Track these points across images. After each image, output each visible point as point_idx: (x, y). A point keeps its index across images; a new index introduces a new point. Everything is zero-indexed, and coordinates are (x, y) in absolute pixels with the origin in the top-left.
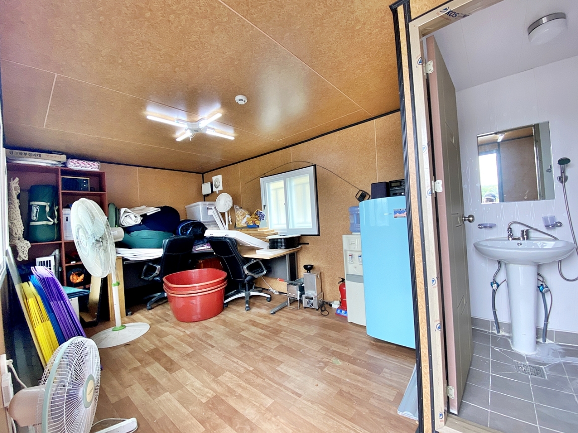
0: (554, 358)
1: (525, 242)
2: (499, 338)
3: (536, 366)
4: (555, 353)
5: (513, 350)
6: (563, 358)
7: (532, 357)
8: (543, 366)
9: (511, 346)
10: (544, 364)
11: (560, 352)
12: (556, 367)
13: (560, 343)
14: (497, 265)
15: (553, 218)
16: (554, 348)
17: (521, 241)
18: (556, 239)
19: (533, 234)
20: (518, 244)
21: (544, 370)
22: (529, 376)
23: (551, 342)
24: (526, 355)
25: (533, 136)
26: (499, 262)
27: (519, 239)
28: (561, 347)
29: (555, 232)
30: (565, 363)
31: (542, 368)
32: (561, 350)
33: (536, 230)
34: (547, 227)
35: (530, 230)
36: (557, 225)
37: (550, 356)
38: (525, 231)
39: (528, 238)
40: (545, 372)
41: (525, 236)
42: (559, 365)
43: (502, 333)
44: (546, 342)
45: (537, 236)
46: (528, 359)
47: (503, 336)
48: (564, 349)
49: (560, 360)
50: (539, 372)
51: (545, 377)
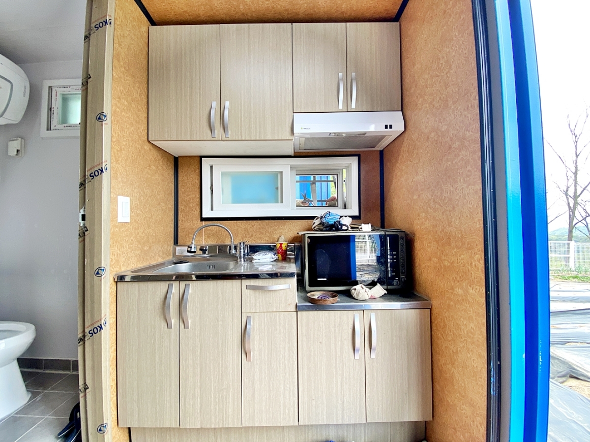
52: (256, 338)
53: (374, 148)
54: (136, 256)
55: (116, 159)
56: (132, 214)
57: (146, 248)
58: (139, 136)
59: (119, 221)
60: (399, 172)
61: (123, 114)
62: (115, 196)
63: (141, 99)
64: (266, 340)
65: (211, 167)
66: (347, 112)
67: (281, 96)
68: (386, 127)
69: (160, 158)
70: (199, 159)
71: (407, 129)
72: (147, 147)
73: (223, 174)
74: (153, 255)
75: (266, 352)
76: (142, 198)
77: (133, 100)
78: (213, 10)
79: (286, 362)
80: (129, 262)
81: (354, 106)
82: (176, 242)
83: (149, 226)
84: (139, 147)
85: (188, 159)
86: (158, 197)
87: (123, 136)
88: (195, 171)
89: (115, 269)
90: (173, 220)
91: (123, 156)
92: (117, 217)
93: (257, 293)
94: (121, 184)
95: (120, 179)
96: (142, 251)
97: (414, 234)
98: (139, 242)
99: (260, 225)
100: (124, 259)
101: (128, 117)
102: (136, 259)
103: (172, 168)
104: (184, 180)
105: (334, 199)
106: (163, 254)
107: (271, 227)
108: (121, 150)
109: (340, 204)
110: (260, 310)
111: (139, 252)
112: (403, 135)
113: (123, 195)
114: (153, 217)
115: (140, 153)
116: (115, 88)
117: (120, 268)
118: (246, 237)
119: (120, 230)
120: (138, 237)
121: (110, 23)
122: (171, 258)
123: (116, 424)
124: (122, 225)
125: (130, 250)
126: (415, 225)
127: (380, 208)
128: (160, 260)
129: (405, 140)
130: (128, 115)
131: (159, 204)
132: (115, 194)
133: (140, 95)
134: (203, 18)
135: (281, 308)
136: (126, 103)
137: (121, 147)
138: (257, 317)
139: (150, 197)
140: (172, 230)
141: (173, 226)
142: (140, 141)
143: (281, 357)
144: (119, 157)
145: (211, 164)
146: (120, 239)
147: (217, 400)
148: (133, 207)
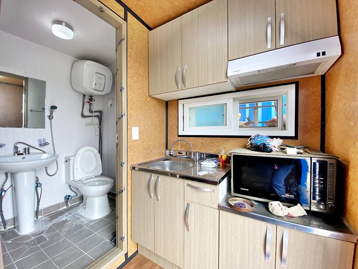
0: (46, 225)
1: (27, 156)
2: (6, 233)
3: (39, 236)
4: (46, 222)
5: (20, 235)
6: (51, 223)
7: (34, 232)
8: (43, 233)
9: (18, 233)
10: (42, 233)
11: (48, 220)
12: (50, 230)
13: (46, 215)
14: (4, 177)
15: (44, 140)
16: (44, 219)
17: (24, 156)
18: (44, 152)
19: (31, 150)
20: (22, 158)
21: (44, 236)
22: (38, 245)
23: (41, 217)
24: (30, 233)
25: (22, 86)
26: (6, 174)
27: (22, 154)
28: (47, 217)
29: (44, 149)
30: (53, 225)
31: (42, 235)
32: (48, 219)
33: (34, 147)
34: (41, 145)
35: (30, 148)
36: (46, 144)
37: (44, 225)
38: (27, 148)
39: (29, 153)
40: (45, 237)
41: (27, 152)
42: (51, 227)
43: (8, 227)
44: (39, 218)
45: (33, 152)
46: (33, 235)
47: (9, 229)
48: (49, 217)
49: (50, 224)
50: (42, 239)
51: (47, 240)
52: (192, 218)
53: (313, 74)
54: (143, 156)
55: (131, 108)
56: (140, 135)
57: (148, 152)
58: (143, 94)
59: (133, 139)
60: (338, 97)
61: (134, 85)
62: (130, 127)
63: (144, 74)
64: (198, 222)
65: (183, 105)
66: (276, 49)
67: (219, 51)
68: (318, 55)
69: (157, 104)
70: (177, 101)
71: (345, 52)
72: (149, 99)
73: (190, 109)
74: (153, 155)
75: (198, 230)
76: (146, 127)
77: (140, 76)
78: (177, 9)
79: (211, 241)
80: (139, 159)
81: (282, 42)
82: (167, 148)
83: (150, 141)
84: (144, 100)
85: (172, 101)
86: (156, 125)
87: (135, 96)
88: (175, 108)
89: (131, 163)
90: (165, 136)
91: (135, 106)
92: (132, 138)
93: (193, 190)
94: (134, 121)
95: (133, 118)
96: (146, 154)
97: (348, 162)
98: (144, 149)
99: (210, 140)
100: (136, 158)
101: (137, 86)
102: (142, 157)
103: (164, 107)
104: (170, 114)
105: (274, 121)
106: (159, 155)
107: (218, 142)
108: (134, 103)
109: (280, 124)
110: (195, 201)
111: (144, 154)
112: (341, 60)
113: (135, 126)
114: (153, 136)
115: (145, 103)
116: (130, 72)
117: (134, 162)
118: (202, 148)
119: (133, 144)
120: (144, 146)
121: (124, 39)
122: (163, 156)
123: (131, 238)
124: (135, 141)
125: (139, 153)
126: (350, 153)
127: (320, 130)
128: (157, 158)
129: (343, 63)
130: (137, 85)
131: (156, 128)
132: (130, 126)
133: (144, 72)
134: (173, 16)
135: (208, 204)
136: (136, 78)
137: (133, 102)
138: (193, 205)
139: (150, 125)
140: (165, 141)
141: (165, 139)
142: (144, 97)
143: (208, 237)
144: (132, 107)
145: (183, 103)
146: (133, 148)
147: (171, 246)
148: (141, 132)
